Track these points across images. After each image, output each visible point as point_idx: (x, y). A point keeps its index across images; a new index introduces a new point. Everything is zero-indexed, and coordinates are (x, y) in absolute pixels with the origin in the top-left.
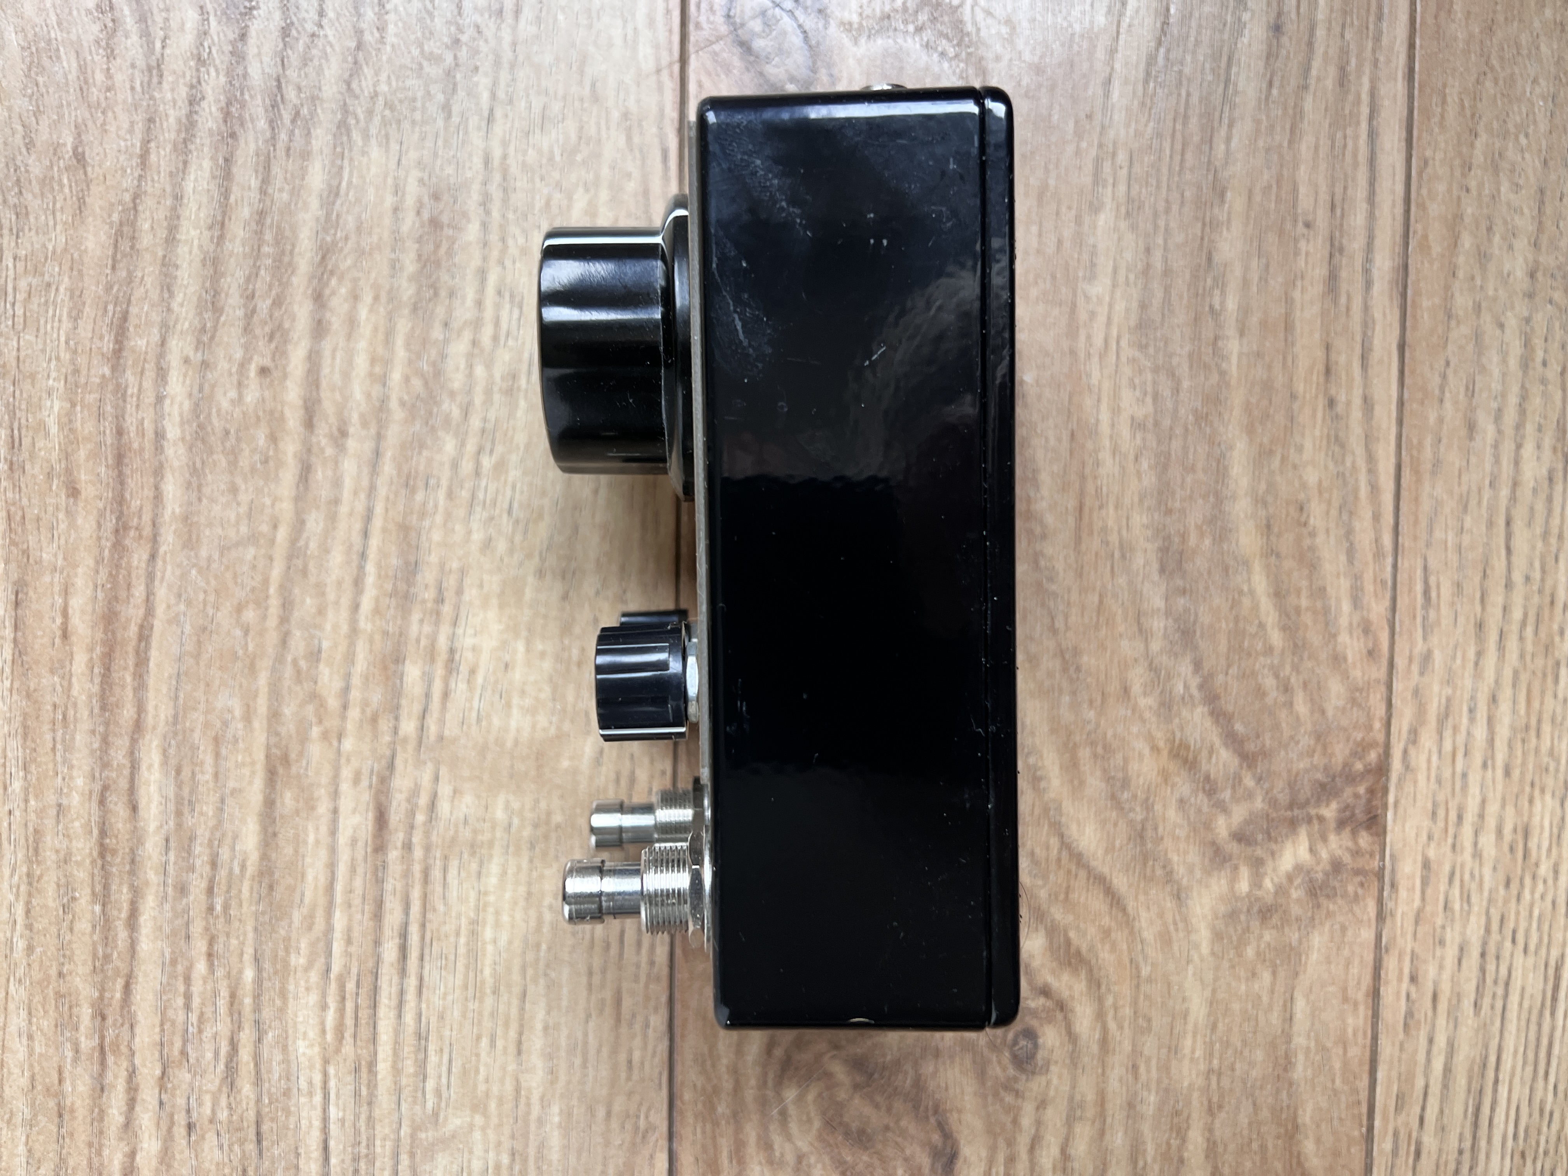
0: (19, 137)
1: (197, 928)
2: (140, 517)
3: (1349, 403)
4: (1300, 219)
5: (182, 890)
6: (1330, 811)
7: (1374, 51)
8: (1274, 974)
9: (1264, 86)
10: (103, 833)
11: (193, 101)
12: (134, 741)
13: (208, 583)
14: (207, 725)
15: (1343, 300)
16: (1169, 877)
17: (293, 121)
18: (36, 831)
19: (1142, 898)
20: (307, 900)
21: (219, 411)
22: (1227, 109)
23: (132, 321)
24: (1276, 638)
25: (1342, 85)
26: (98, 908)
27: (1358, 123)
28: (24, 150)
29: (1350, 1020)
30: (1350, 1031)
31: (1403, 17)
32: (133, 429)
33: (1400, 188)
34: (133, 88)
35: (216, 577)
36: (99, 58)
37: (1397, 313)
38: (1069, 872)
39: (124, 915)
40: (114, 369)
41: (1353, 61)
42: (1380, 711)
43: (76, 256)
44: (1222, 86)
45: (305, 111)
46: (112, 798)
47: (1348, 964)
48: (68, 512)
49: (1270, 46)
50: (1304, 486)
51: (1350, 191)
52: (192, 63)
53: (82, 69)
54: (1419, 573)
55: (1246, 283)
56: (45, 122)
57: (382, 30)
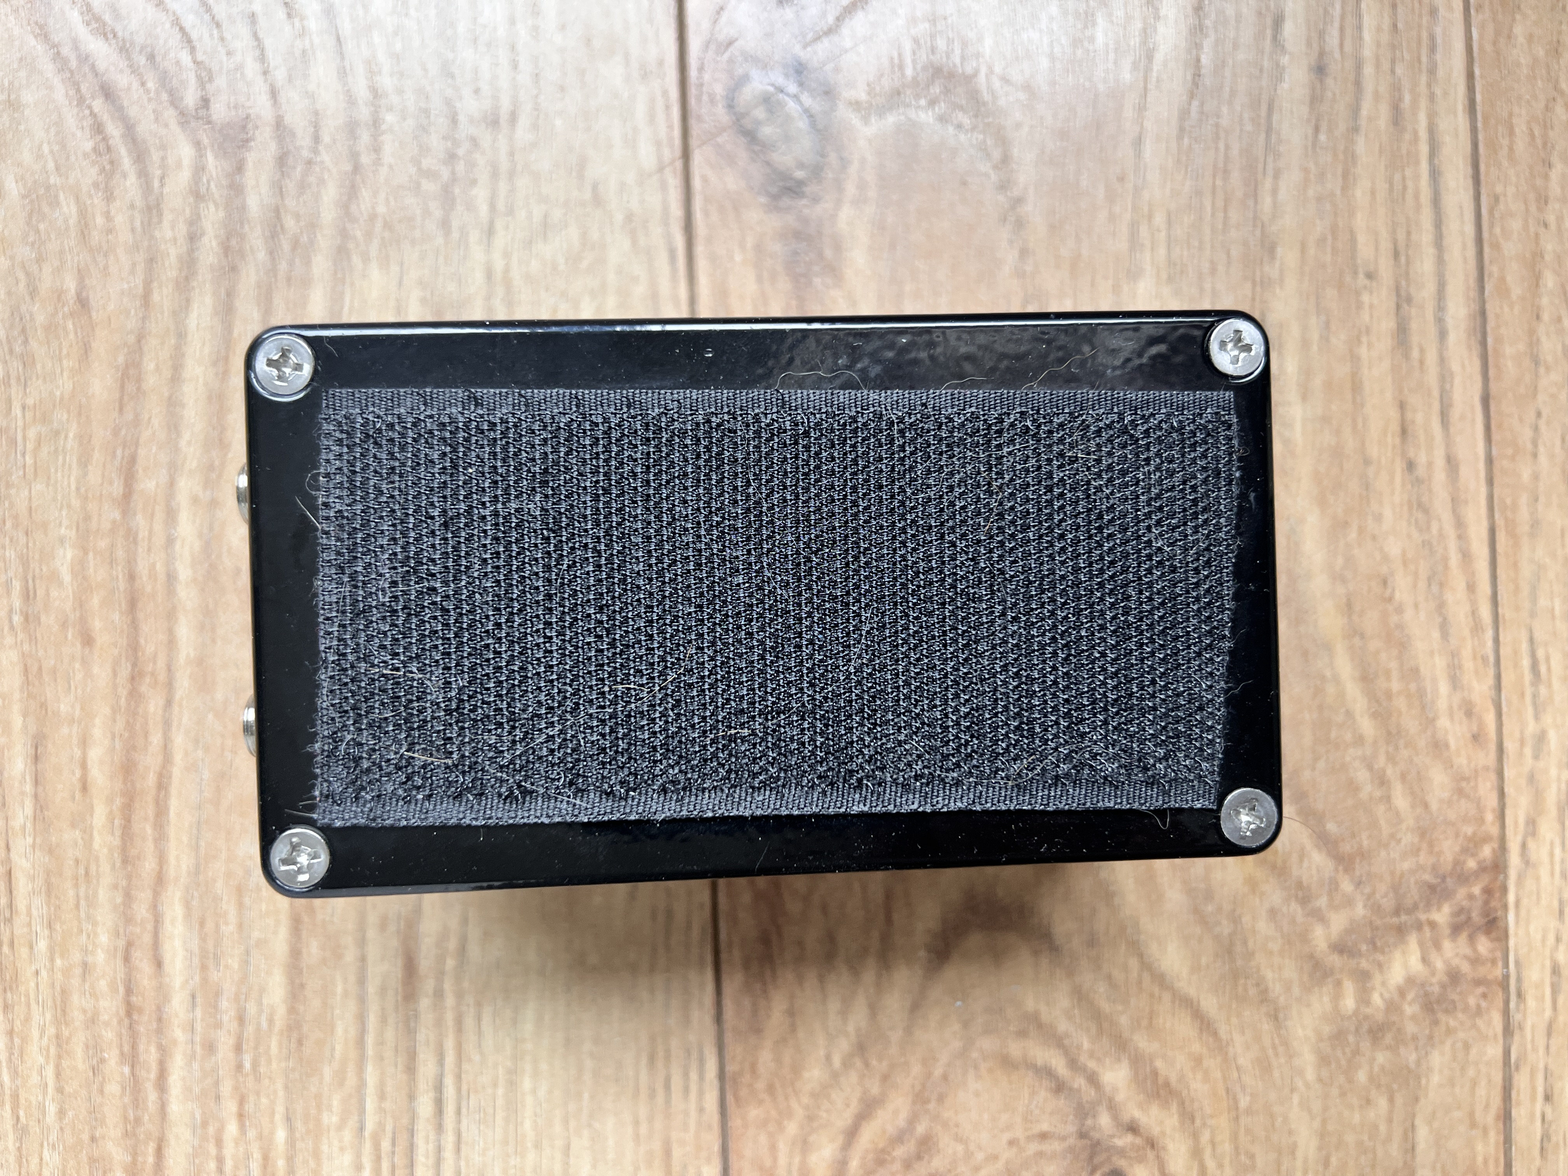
0: (22, 285)
1: (226, 1088)
2: (155, 663)
3: (1430, 465)
4: (1361, 270)
5: (210, 1048)
6: (1442, 915)
7: (1429, 85)
8: (1391, 1100)
9: (1310, 131)
10: (129, 991)
11: (194, 237)
12: (156, 894)
14: (228, 875)
15: (1415, 353)
16: (1264, 997)
17: (293, 250)
18: (63, 992)
19: (1234, 1020)
20: (338, 1053)
22: (1270, 159)
23: (141, 462)
24: (1367, 726)
25: (1396, 124)
26: (127, 1070)
27: (1417, 163)
28: (27, 298)
29: (1480, 1147)
30: (1480, 1159)
31: (1459, 46)
32: (145, 573)
33: (1470, 229)
34: (133, 229)
36: (98, 201)
37: (1477, 363)
38: (1152, 995)
39: (153, 1075)
40: (125, 513)
41: (1407, 98)
42: (1492, 801)
43: (83, 401)
44: (1263, 136)
45: (304, 239)
46: (136, 954)
47: (1474, 1084)
48: (83, 661)
49: (1313, 89)
50: (1386, 558)
51: (1414, 237)
52: (191, 200)
53: (83, 213)
54: (1525, 647)
55: (1305, 344)
56: (47, 268)
57: (377, 149)
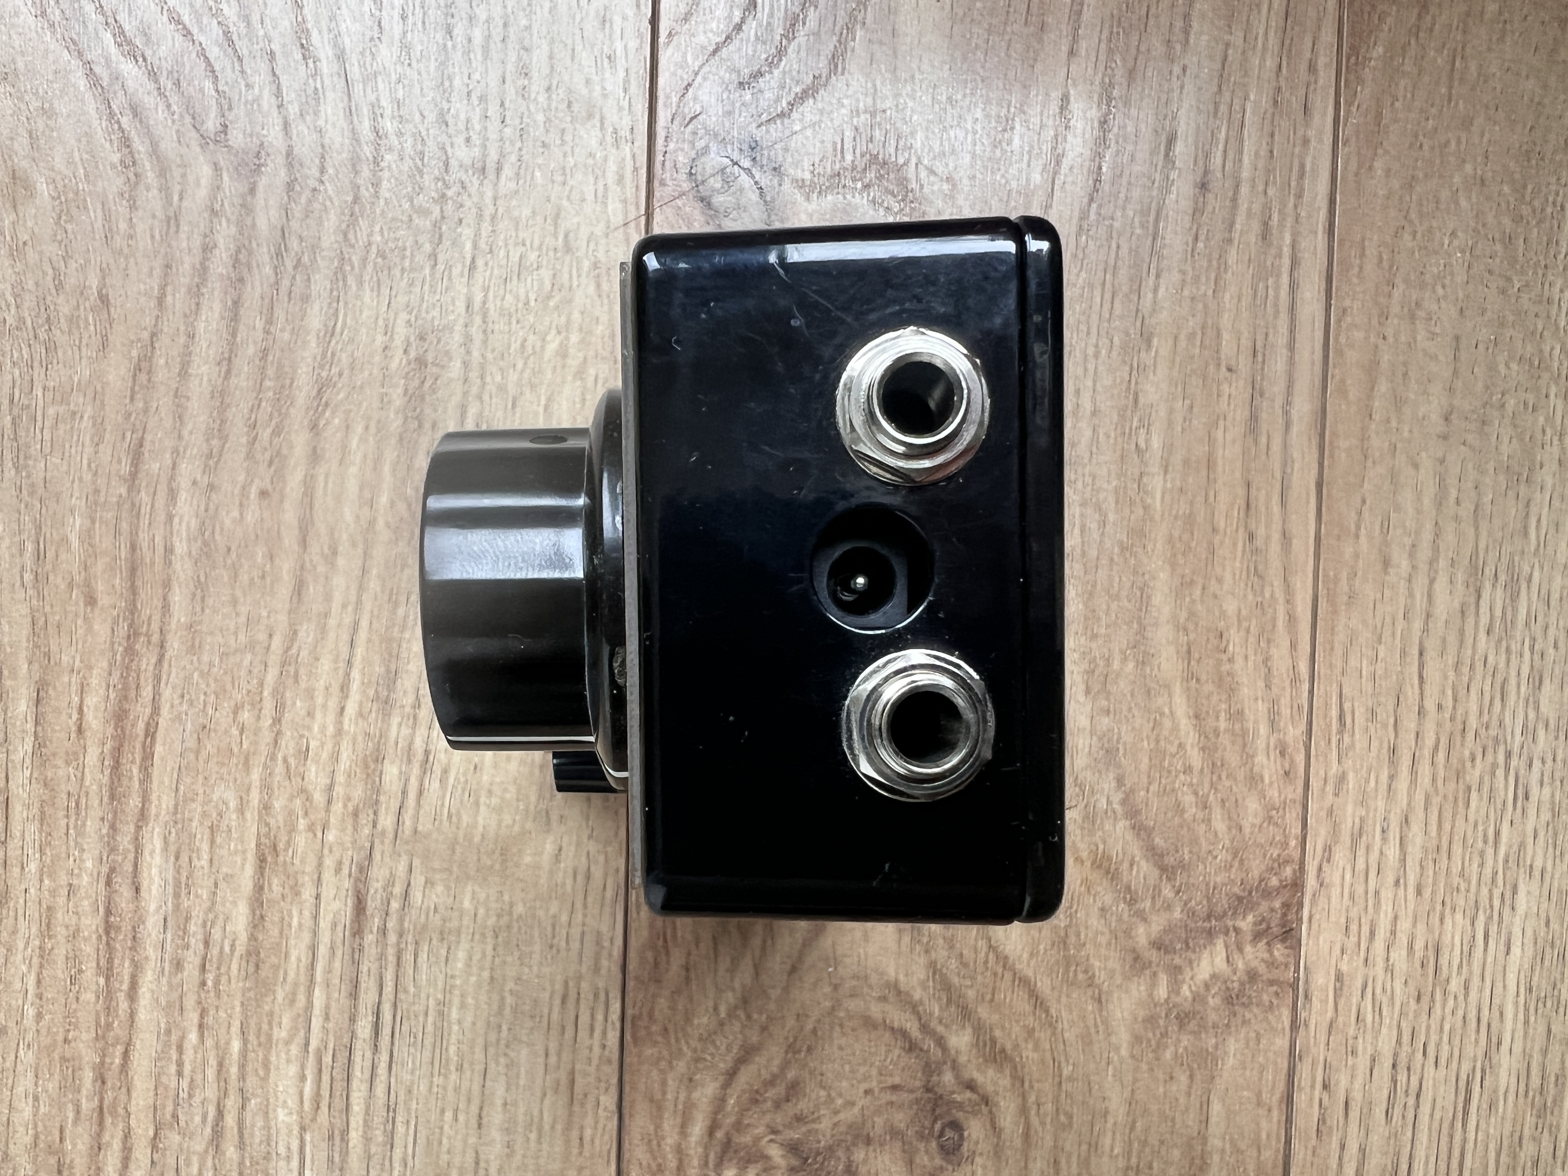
0: (49, 278)
1: (190, 1002)
2: (149, 625)
3: (1268, 538)
4: (1223, 364)
5: (178, 965)
6: (1246, 923)
7: (1296, 206)
8: (1191, 1077)
9: (1190, 239)
10: (108, 912)
11: (207, 249)
12: (139, 828)
13: (208, 685)
14: (204, 814)
15: (1263, 440)
16: (1091, 982)
17: (295, 268)
18: (49, 908)
19: (1064, 999)
20: (290, 979)
21: (222, 529)
22: (1155, 260)
23: (147, 446)
24: (1196, 758)
25: (1264, 238)
26: (102, 981)
27: (1279, 275)
28: (54, 291)
29: (1264, 1124)
30: (1264, 1134)
31: (1325, 176)
32: (145, 545)
33: (1319, 336)
34: (153, 237)
35: (216, 680)
37: (1315, 452)
38: (995, 974)
39: (125, 987)
40: (130, 490)
41: (1275, 217)
42: (1296, 830)
43: (99, 388)
44: (1150, 239)
45: (306, 259)
46: (117, 879)
47: (1263, 1069)
48: (85, 619)
49: (1196, 203)
50: (1223, 613)
51: (1271, 339)
52: (206, 215)
53: (107, 218)
54: (1335, 699)
55: (1170, 423)
56: (73, 265)
57: (376, 185)
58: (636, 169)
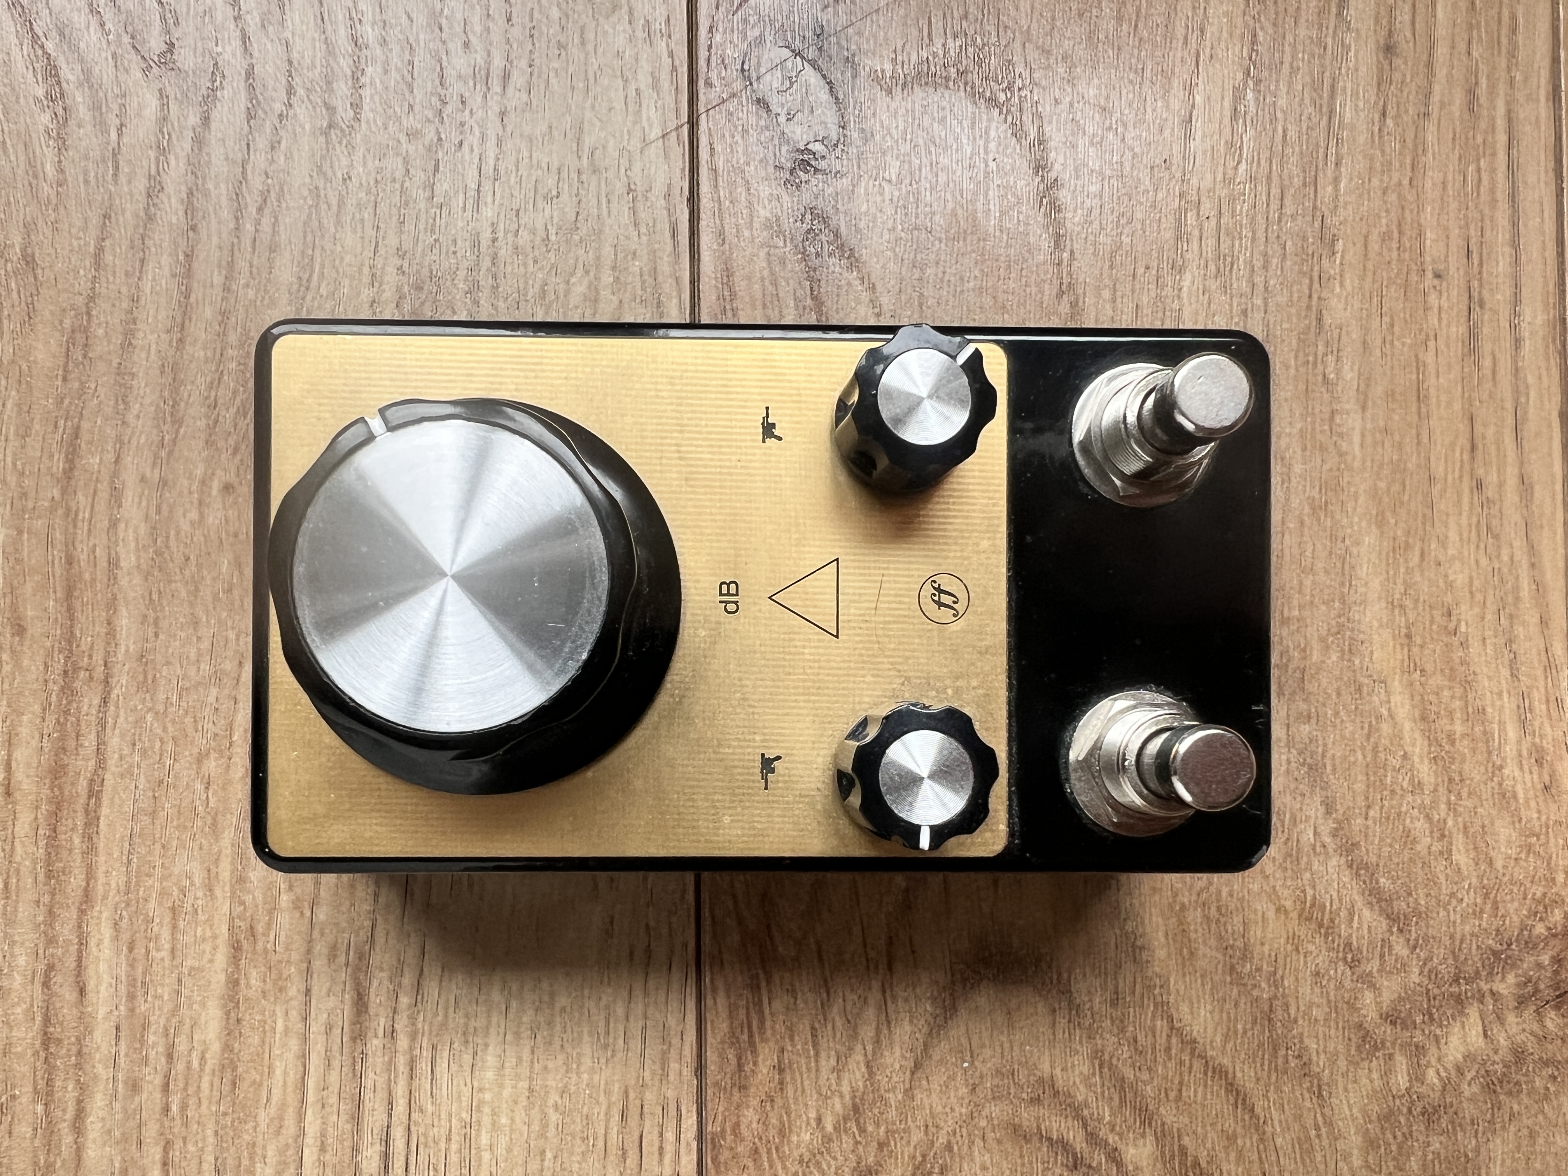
1: (151, 1131)
2: (90, 657)
3: (1501, 485)
4: (1429, 268)
5: (135, 1087)
6: (1507, 986)
7: (1509, 69)
9: (1377, 116)
10: (47, 1020)
11: (151, 194)
12: (82, 912)
13: (165, 729)
14: (163, 893)
15: (1487, 363)
16: (1306, 1070)
17: (260, 210)
19: (1273, 1094)
20: (275, 1099)
21: (178, 533)
22: (1332, 144)
23: (85, 436)
24: (1425, 771)
25: (1471, 110)
26: (40, 1108)
27: (1494, 154)
31: (1543, 27)
32: (84, 557)
33: (1550, 227)
34: (86, 182)
35: (173, 721)
36: (49, 150)
38: (1182, 1063)
39: (70, 1115)
40: (64, 492)
41: (1483, 81)
43: (24, 367)
44: (1325, 119)
46: (57, 979)
48: (13, 652)
49: (1381, 71)
50: (1450, 585)
51: (1488, 233)
55: (1365, 348)
57: (356, 106)
58: (674, 69)
